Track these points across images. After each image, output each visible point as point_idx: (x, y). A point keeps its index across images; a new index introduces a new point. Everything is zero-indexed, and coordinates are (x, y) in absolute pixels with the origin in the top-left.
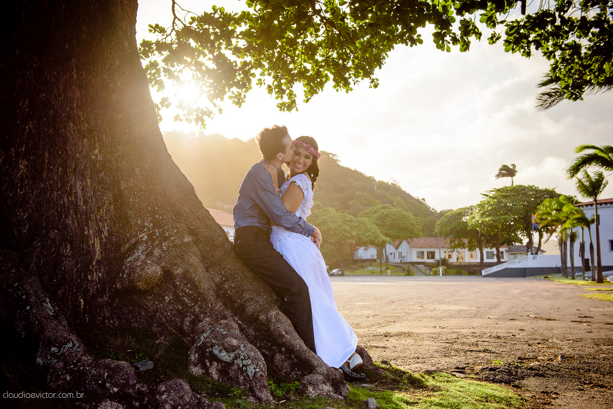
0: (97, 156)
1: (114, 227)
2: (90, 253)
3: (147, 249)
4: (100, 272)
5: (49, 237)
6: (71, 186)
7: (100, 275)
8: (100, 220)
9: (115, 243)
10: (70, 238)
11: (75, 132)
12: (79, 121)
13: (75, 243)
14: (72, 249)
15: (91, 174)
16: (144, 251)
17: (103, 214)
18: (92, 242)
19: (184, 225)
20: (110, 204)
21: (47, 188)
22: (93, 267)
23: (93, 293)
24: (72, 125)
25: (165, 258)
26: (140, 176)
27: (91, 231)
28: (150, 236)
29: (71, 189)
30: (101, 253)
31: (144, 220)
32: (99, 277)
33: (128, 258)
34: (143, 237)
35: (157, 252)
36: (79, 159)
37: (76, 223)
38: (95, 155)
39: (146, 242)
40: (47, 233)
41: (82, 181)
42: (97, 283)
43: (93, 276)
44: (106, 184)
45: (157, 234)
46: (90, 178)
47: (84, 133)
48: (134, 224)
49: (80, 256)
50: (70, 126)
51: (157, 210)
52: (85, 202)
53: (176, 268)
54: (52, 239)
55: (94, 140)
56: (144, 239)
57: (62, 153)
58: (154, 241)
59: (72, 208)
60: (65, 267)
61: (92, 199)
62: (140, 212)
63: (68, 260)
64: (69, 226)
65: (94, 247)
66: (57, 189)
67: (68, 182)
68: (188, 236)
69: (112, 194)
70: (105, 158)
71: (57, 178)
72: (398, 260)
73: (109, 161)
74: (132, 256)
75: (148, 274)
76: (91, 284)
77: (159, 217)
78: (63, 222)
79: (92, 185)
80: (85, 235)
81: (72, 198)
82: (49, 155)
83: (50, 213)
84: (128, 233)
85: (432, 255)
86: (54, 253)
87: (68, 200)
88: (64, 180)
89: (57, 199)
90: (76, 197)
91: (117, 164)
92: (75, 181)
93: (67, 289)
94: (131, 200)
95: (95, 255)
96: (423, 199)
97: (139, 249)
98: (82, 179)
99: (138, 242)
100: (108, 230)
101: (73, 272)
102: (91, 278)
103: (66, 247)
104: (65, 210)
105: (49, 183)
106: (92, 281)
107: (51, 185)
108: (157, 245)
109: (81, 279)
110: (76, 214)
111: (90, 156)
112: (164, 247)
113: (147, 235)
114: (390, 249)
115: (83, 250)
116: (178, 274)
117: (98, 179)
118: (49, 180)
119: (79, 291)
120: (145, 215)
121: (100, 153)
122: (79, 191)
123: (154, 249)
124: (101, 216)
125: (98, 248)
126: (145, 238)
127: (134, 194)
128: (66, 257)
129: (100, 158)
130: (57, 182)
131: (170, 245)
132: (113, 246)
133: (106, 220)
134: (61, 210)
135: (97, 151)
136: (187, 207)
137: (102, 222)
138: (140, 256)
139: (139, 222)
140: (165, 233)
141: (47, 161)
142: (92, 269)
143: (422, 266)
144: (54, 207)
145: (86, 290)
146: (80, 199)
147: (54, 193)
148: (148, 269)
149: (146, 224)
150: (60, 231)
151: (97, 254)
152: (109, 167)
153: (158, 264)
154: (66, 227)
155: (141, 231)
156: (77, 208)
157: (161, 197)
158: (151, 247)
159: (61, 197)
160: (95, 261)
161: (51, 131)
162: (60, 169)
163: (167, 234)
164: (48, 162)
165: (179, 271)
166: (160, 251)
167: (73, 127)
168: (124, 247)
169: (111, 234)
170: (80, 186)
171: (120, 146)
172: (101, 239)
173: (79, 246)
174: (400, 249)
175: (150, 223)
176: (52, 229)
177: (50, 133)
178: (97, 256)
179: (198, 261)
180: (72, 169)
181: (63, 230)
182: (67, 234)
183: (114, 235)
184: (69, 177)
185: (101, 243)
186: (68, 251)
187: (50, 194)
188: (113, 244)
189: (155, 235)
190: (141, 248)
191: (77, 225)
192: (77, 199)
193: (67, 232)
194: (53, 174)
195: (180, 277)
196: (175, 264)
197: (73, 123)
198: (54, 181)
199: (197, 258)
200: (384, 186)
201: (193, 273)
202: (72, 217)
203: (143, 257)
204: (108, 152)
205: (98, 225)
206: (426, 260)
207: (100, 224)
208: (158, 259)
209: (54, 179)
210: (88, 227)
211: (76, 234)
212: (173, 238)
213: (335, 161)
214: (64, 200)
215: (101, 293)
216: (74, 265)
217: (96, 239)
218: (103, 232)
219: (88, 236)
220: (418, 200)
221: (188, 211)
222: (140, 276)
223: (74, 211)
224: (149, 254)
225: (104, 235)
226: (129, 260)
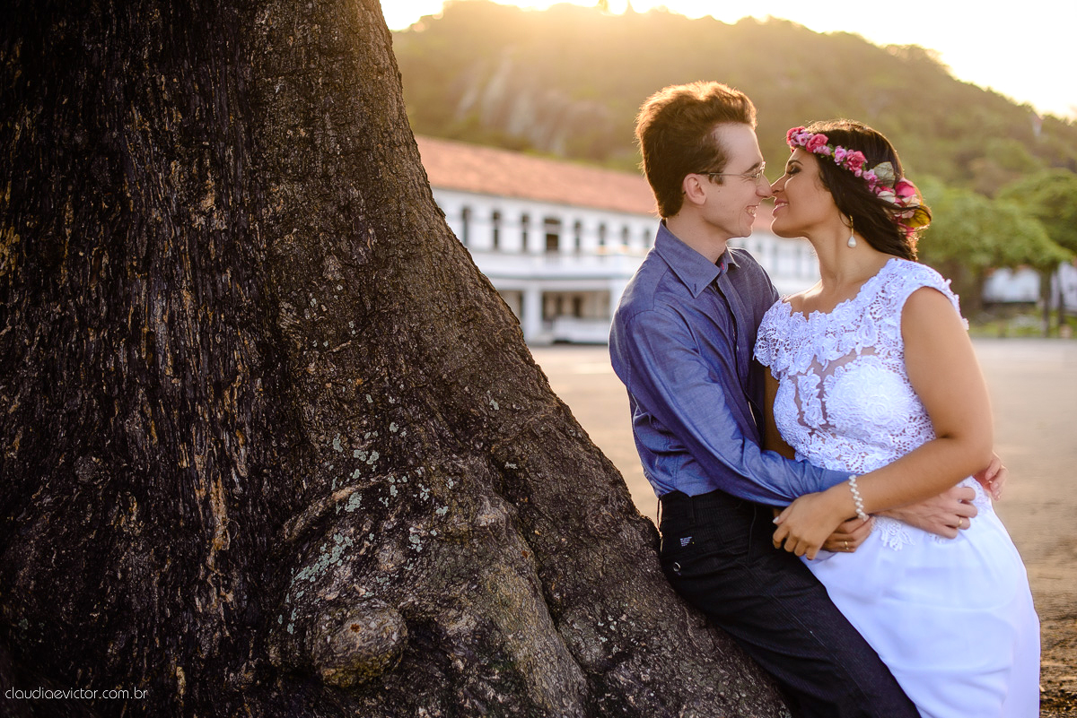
0: (208, 216)
1: (266, 450)
2: (199, 527)
3: (359, 544)
4: (228, 588)
5: (76, 477)
6: (136, 314)
7: (230, 597)
8: (224, 423)
9: (270, 502)
10: (138, 481)
11: (145, 139)
12: (157, 103)
13: (153, 498)
14: (144, 515)
15: (194, 277)
16: (348, 551)
17: (231, 406)
18: (203, 493)
19: (481, 463)
20: (254, 374)
21: (71, 318)
22: (208, 571)
23: (210, 653)
24: (137, 116)
25: (416, 578)
26: (339, 288)
27: (197, 459)
28: (370, 496)
29: (136, 324)
30: (231, 528)
31: (351, 441)
32: (225, 605)
33: (300, 567)
34: (345, 501)
35: (389, 558)
36: (158, 225)
37: (154, 433)
38: (203, 213)
39: (358, 519)
40: (70, 464)
41: (168, 298)
42: (220, 622)
43: (209, 600)
44: (239, 309)
45: (394, 491)
46: (191, 288)
47: (172, 142)
48: (322, 449)
49: (167, 538)
50: (131, 121)
51: (396, 405)
52: (180, 367)
53: (453, 613)
54: (82, 484)
55: (200, 164)
56: (350, 508)
57: (112, 206)
58: (381, 515)
59: (141, 385)
60: (124, 572)
61: (198, 356)
62: (339, 409)
63: (135, 549)
64: (134, 442)
65: (210, 509)
66: (96, 324)
67: (128, 298)
68: (492, 505)
69: (257, 344)
70: (235, 225)
71: (97, 289)
73: (245, 233)
74: (311, 563)
75: (354, 645)
76: (204, 623)
77: (399, 432)
78: (116, 430)
79: (196, 312)
80: (181, 470)
81: (139, 352)
82: (75, 214)
83: (79, 401)
84: (304, 476)
86: (90, 528)
87: (130, 356)
88: (116, 295)
89: (98, 355)
90: (152, 348)
91: (269, 244)
92: (148, 294)
93: (133, 636)
94: (312, 368)
95: (212, 536)
97: (333, 543)
98: (167, 291)
99: (330, 518)
100: (249, 459)
101: (150, 584)
102: (204, 607)
103: (126, 508)
104: (121, 390)
105: (76, 304)
106: (206, 617)
107: (81, 310)
108: (391, 533)
109: (174, 607)
110: (154, 405)
111: (189, 217)
112: (414, 540)
113: (359, 491)
115: (178, 517)
116: (459, 635)
117: (215, 291)
118: (75, 296)
119: (171, 645)
120: (355, 423)
121: (218, 208)
122: (161, 330)
123: (380, 545)
124: (226, 412)
125: (220, 514)
126: (355, 503)
127: (320, 348)
128: (128, 539)
129: (219, 224)
130: (97, 301)
131: (434, 533)
132: (263, 512)
133: (241, 426)
134: (109, 389)
135: (209, 202)
136: (494, 396)
137: (229, 431)
138: (337, 568)
139: (337, 446)
140: (418, 490)
141: (68, 231)
142: (206, 577)
144: (90, 383)
145: (192, 642)
146: (165, 356)
147: (88, 336)
148: (355, 628)
149: (356, 454)
150: (106, 459)
151: (219, 533)
152: (245, 252)
153: (392, 599)
154: (123, 443)
155: (343, 477)
156: (156, 385)
157: (406, 361)
158: (371, 536)
159: (110, 350)
160: (213, 554)
161: (79, 139)
162: (105, 260)
163: (424, 494)
164: (72, 235)
165: (461, 625)
166: (398, 555)
167: (141, 125)
168: (292, 526)
169: (255, 471)
170: (164, 312)
171: (278, 184)
172: (229, 485)
173: (165, 504)
175: (370, 449)
176: (84, 451)
177: (77, 144)
178: (218, 540)
179: (527, 592)
180: (138, 259)
181: (117, 454)
182: (129, 469)
183: (267, 475)
184: (131, 285)
185: (229, 499)
186: (131, 520)
187: (79, 339)
188: (262, 504)
189: (386, 494)
190: (342, 539)
191: (156, 440)
192: (155, 355)
193: (130, 460)
194: (85, 275)
195: (466, 645)
196: (451, 602)
197: (142, 110)
198: (90, 296)
199: (524, 582)
201: (510, 631)
202: (142, 413)
203: (345, 572)
204: (242, 204)
205: (219, 441)
207: (225, 436)
208: (394, 582)
209: (89, 292)
210: (190, 444)
211: (155, 466)
212: (445, 510)
214: (117, 358)
215: (231, 652)
216: (151, 564)
217: (213, 485)
218: (234, 463)
219: (190, 475)
221: (497, 408)
222: (328, 649)
223: (149, 392)
224: (365, 565)
225: (238, 474)
226: (302, 576)
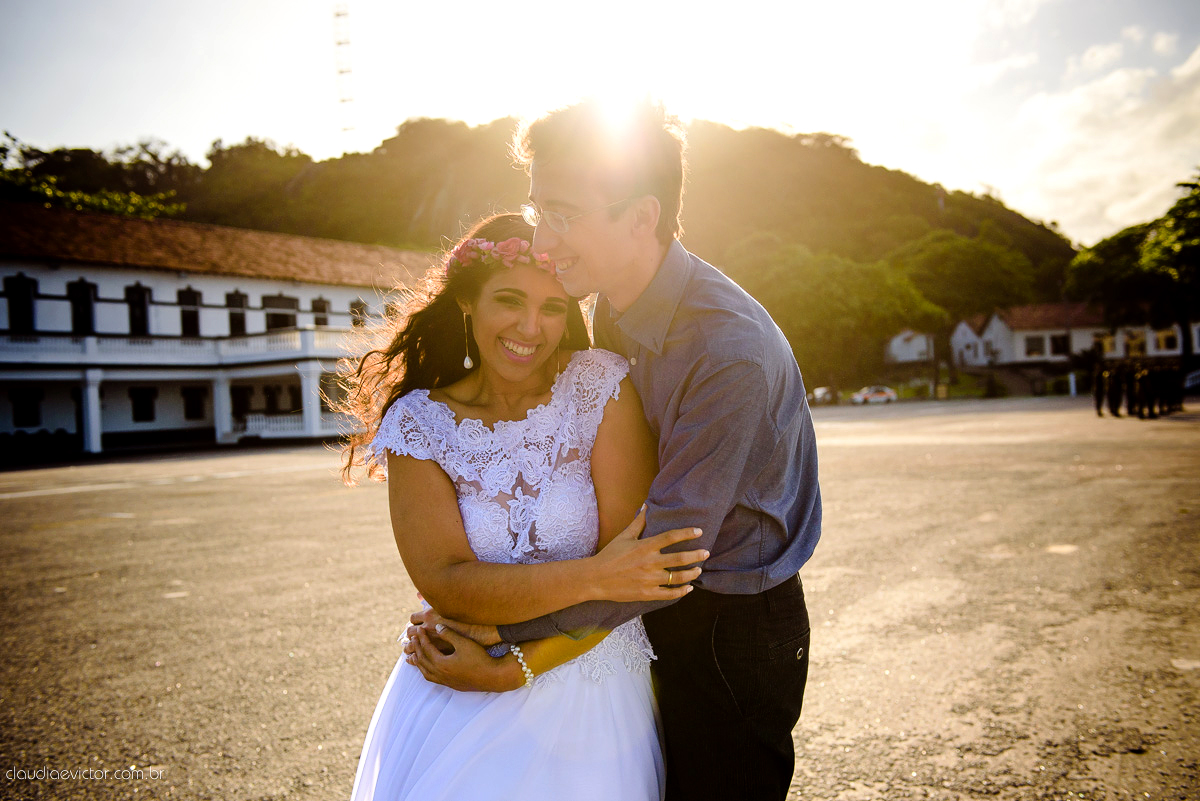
72: (982, 360)
85: (1061, 345)
96: (1054, 224)
114: (963, 335)
143: (1036, 373)
174: (989, 335)
200: (963, 201)
206: (1048, 356)
213: (850, 151)
220: (1041, 227)
